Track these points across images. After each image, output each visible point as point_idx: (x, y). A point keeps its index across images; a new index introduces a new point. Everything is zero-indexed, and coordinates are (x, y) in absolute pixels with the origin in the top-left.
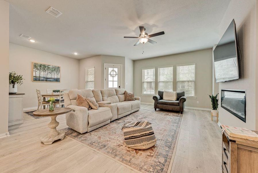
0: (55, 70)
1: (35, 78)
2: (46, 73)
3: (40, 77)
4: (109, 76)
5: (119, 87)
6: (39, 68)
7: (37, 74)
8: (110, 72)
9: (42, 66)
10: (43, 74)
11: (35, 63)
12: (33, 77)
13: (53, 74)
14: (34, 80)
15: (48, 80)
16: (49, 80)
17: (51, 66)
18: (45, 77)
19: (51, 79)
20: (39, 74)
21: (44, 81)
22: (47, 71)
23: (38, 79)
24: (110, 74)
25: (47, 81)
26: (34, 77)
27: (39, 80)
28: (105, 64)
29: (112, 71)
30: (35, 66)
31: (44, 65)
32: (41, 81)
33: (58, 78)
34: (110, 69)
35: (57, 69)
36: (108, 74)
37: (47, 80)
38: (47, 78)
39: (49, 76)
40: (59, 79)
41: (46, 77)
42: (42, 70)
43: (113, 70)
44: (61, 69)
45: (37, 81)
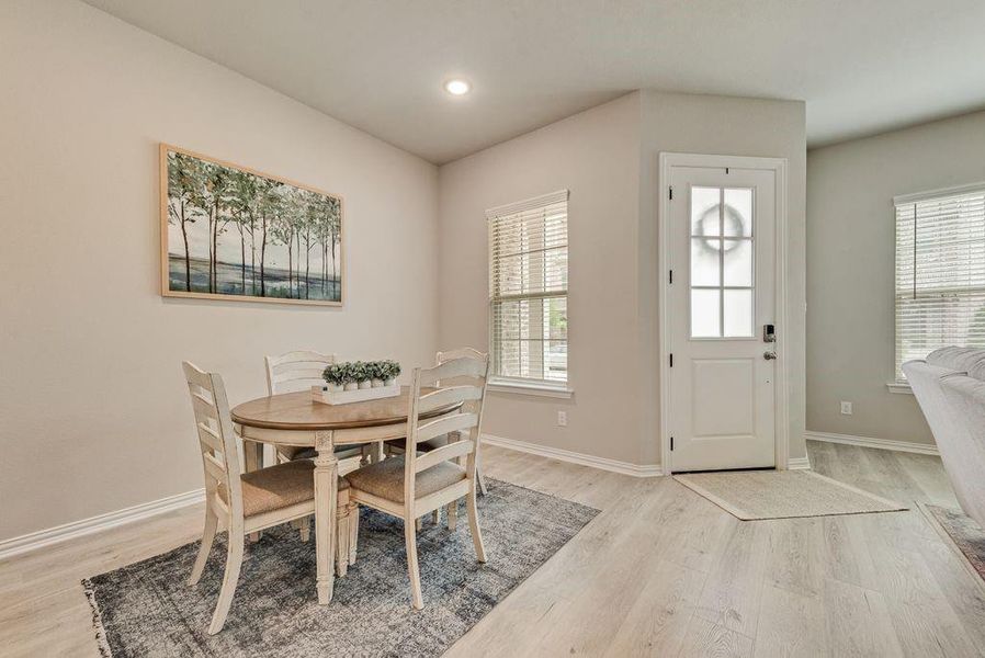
0: (312, 219)
1: (181, 268)
2: (259, 233)
3: (214, 262)
4: (695, 247)
5: (770, 329)
6: (206, 194)
7: (196, 236)
8: (700, 223)
9: (232, 185)
10: (236, 244)
11: (178, 156)
12: (166, 263)
13: (303, 247)
14: (173, 288)
15: (268, 291)
16: (277, 285)
17: (288, 188)
18: (248, 262)
19: (285, 285)
20: (206, 237)
21: (242, 292)
22: (259, 223)
23: (200, 277)
24: (703, 239)
25: (263, 295)
26: (173, 258)
27: (212, 289)
28: (666, 159)
29: (712, 210)
30: (182, 175)
31: (241, 177)
32: (227, 292)
33: (331, 273)
34: (703, 199)
35: (324, 213)
36: (688, 237)
37: (262, 284)
38: (264, 276)
39: (276, 260)
40: (336, 281)
41: (258, 264)
42: (228, 213)
43: (721, 206)
44: (348, 214)
45: (198, 290)
